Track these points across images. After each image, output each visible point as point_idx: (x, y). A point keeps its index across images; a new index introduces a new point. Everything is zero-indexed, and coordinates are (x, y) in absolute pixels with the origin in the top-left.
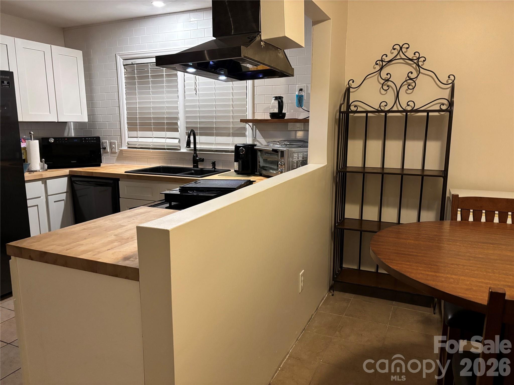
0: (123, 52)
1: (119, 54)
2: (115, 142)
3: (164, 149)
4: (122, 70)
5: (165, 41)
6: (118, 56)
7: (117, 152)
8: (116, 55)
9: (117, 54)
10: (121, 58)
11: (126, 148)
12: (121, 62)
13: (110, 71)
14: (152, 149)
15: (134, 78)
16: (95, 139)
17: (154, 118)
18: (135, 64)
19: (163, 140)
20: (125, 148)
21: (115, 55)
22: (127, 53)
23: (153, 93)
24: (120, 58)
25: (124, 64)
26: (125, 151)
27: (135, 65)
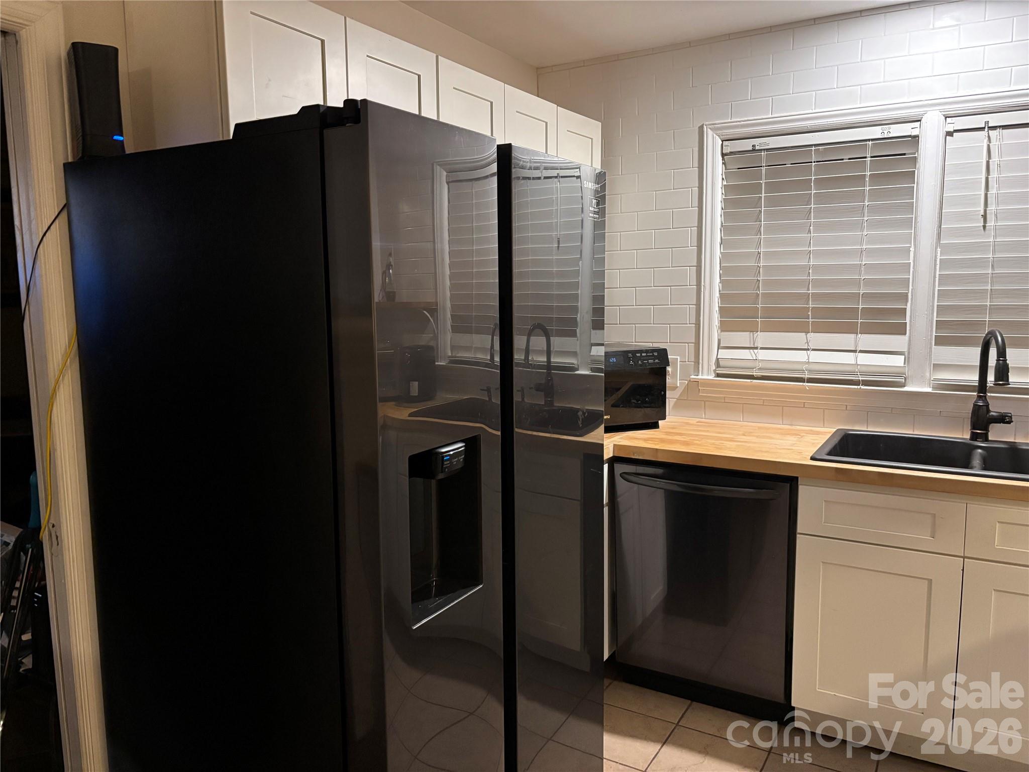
0: (728, 119)
1: (713, 124)
2: (677, 358)
3: (856, 383)
4: (716, 169)
5: (884, 82)
6: (709, 130)
7: (678, 385)
8: (701, 128)
9: (705, 127)
10: (717, 137)
11: (711, 377)
12: (714, 145)
13: (675, 171)
14: (810, 380)
15: (757, 188)
16: (656, 354)
17: (817, 297)
18: (764, 150)
19: (849, 358)
20: (707, 375)
21: (697, 128)
22: (742, 123)
23: (819, 228)
24: (715, 135)
25: (724, 152)
26: (707, 383)
27: (763, 153)
